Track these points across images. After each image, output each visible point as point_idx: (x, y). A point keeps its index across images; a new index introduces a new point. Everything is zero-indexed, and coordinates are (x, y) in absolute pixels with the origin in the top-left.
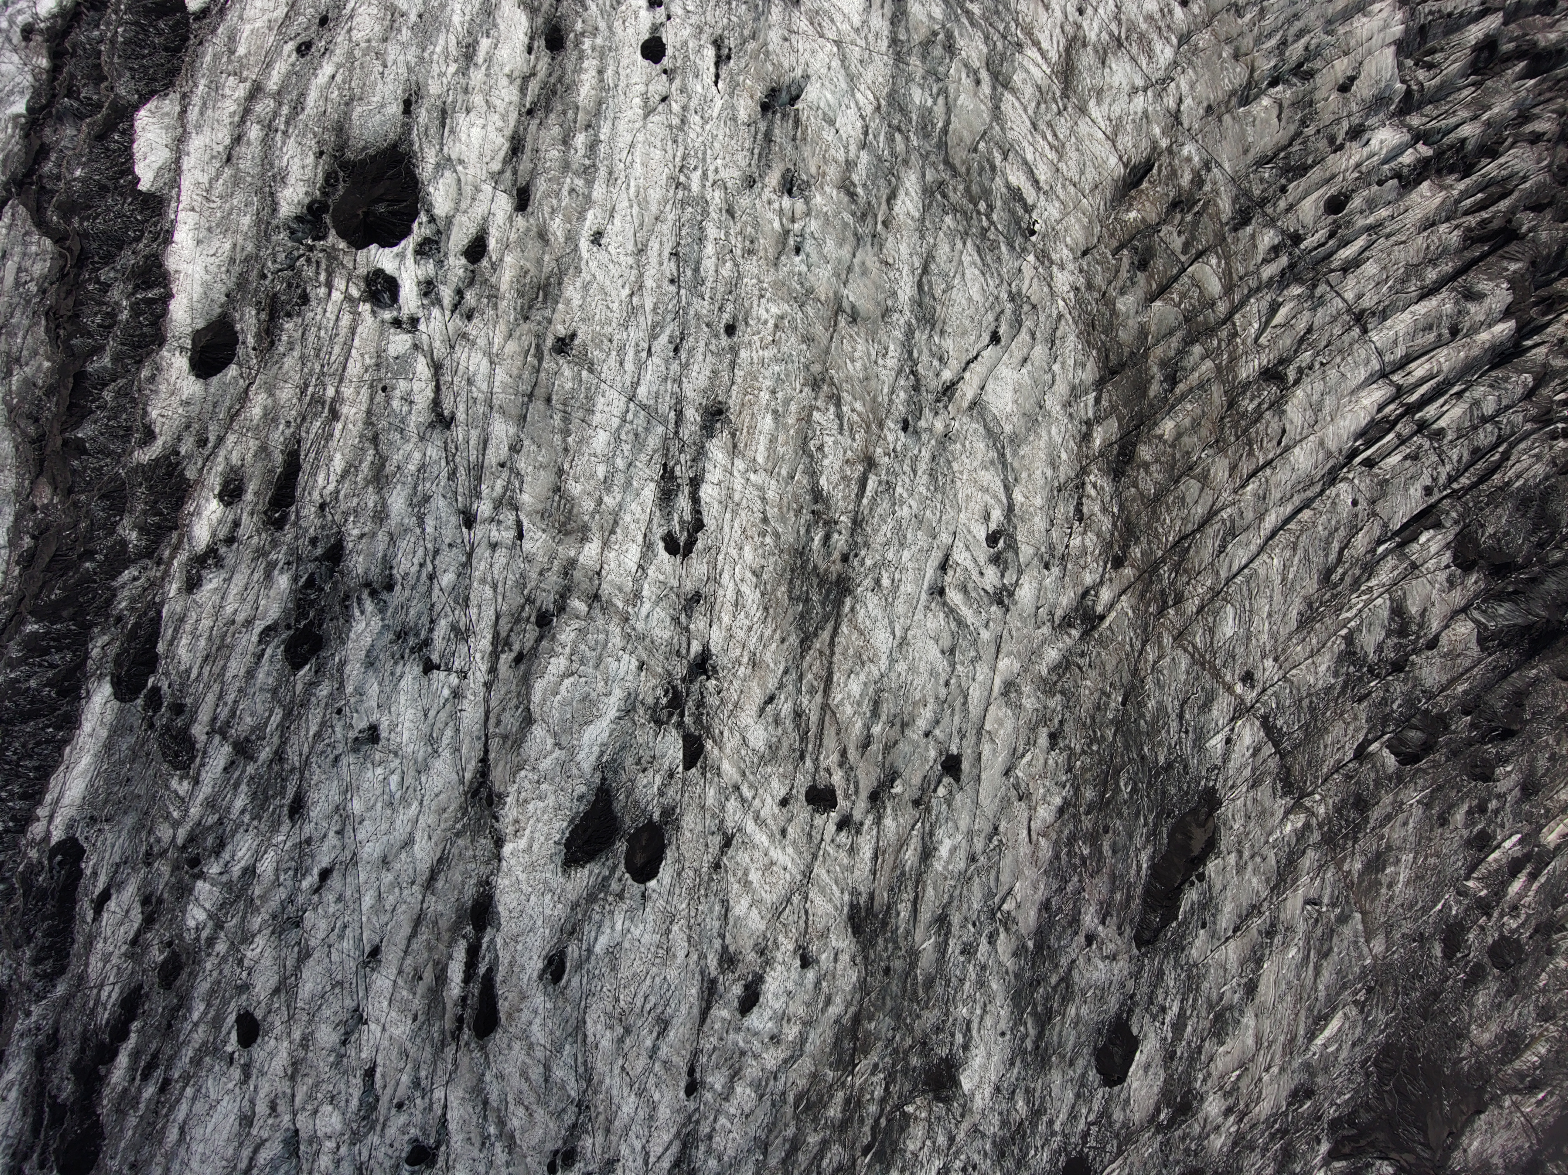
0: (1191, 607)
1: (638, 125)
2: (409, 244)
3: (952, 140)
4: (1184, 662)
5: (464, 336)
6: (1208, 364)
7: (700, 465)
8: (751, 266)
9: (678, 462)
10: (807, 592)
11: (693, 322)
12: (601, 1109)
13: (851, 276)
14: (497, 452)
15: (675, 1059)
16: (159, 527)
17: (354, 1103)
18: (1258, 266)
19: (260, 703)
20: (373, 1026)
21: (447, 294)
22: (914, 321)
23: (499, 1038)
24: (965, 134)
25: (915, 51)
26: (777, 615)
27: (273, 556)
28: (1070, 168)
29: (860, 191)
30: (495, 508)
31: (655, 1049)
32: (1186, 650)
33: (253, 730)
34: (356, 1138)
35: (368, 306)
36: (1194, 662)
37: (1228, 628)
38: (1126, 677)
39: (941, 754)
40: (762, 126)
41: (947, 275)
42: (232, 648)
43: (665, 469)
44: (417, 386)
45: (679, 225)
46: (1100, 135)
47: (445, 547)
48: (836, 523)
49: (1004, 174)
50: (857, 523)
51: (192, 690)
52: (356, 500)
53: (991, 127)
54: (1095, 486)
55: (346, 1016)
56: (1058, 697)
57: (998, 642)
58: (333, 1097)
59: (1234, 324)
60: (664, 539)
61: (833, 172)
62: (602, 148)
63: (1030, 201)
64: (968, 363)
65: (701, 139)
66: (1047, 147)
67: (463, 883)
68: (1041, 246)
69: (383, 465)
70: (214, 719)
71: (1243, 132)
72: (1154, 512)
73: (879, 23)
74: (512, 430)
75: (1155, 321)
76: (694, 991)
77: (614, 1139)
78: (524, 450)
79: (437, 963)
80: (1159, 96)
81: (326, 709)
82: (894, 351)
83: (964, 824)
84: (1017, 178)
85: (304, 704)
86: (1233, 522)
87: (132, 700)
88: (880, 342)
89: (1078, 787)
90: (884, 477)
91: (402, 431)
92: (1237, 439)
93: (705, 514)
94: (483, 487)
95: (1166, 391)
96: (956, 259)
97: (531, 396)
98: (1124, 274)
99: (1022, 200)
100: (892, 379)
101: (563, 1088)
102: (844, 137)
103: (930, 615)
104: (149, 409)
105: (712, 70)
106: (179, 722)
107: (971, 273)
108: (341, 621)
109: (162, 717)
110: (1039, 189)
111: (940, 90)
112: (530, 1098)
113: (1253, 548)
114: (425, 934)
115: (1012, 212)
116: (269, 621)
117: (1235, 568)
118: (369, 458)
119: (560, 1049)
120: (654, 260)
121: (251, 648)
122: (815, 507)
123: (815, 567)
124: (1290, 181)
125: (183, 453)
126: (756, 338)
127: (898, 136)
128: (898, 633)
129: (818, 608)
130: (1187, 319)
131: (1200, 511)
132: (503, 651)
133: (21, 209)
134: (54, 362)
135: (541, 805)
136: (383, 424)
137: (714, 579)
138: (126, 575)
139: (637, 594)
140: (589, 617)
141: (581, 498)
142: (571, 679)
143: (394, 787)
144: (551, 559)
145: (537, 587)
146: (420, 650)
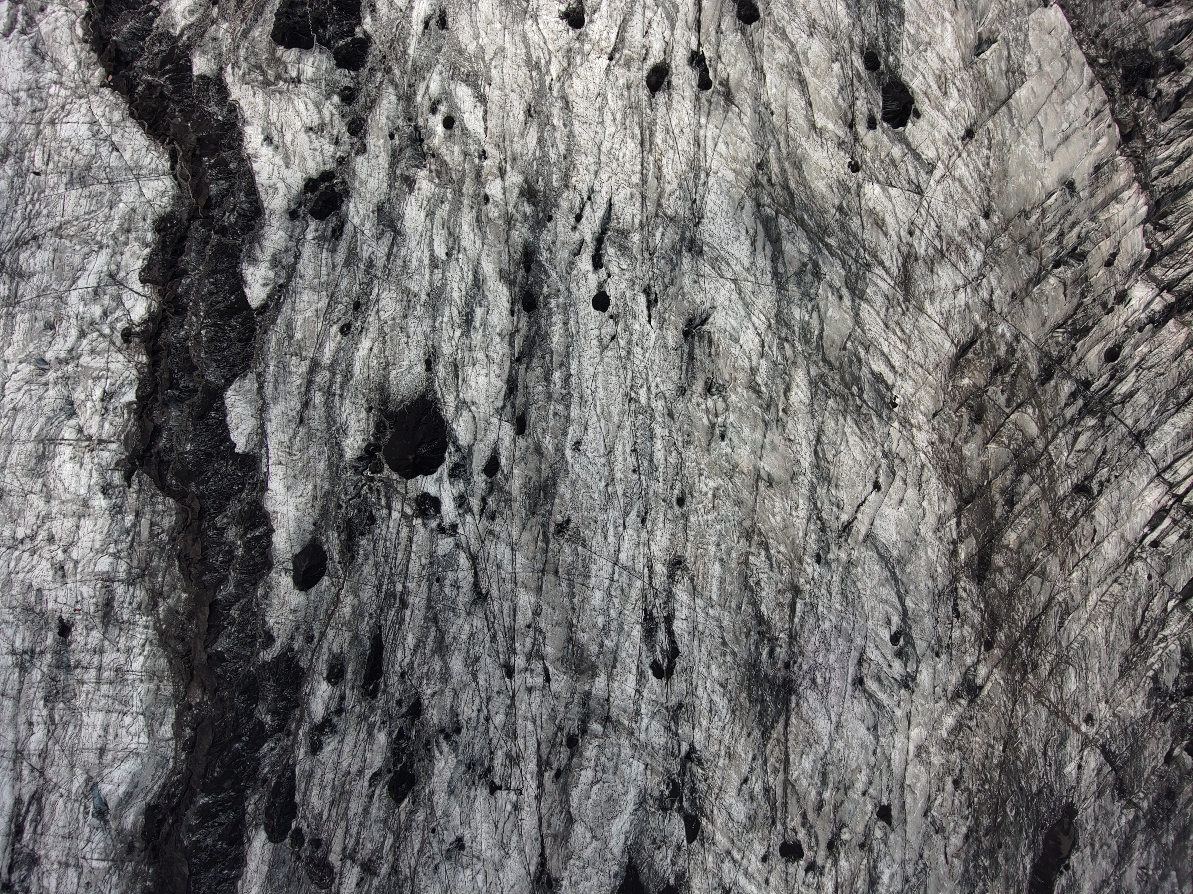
0: (1044, 670)
1: (597, 360)
2: (444, 470)
3: (826, 343)
4: (1044, 713)
5: (491, 532)
6: (1035, 489)
7: (671, 606)
8: (690, 453)
9: (654, 606)
10: (762, 695)
11: (653, 499)
13: (764, 452)
14: (524, 617)
16: (286, 708)
18: (1062, 409)
19: (375, 831)
21: (475, 503)
22: (815, 480)
24: (836, 337)
25: (791, 279)
26: (742, 715)
27: (372, 719)
28: (917, 355)
29: (763, 389)
30: (527, 660)
32: (1044, 705)
33: (374, 852)
35: (419, 520)
36: (1051, 712)
37: (1072, 684)
38: (1004, 731)
39: (876, 806)
40: (686, 349)
41: (835, 444)
42: (350, 793)
43: (646, 613)
44: (461, 574)
45: (634, 430)
46: (936, 327)
47: (494, 694)
48: (777, 639)
49: (868, 364)
50: (793, 637)
51: (325, 828)
52: (426, 667)
53: (854, 330)
54: (965, 590)
56: (957, 752)
57: (909, 716)
59: (1050, 455)
60: (651, 667)
61: (742, 377)
62: (573, 379)
63: (890, 382)
64: (859, 507)
65: (643, 364)
66: (898, 341)
68: (902, 414)
69: (443, 638)
70: (345, 848)
71: (1040, 309)
72: (1010, 604)
73: (763, 262)
74: (533, 599)
75: (993, 460)
78: (543, 613)
80: (975, 290)
81: (424, 830)
82: (803, 504)
83: (898, 855)
84: (879, 366)
85: (408, 828)
86: (1067, 604)
87: (282, 841)
88: (792, 499)
89: (977, 818)
90: (808, 600)
91: (454, 609)
92: (1063, 540)
93: (679, 643)
94: (517, 645)
95: (1007, 512)
96: (840, 431)
97: (543, 571)
98: (966, 428)
99: (884, 382)
100: (804, 526)
102: (747, 350)
103: (855, 702)
104: (267, 619)
105: (646, 312)
106: (319, 853)
107: (853, 440)
108: (426, 761)
109: (306, 851)
110: (896, 372)
111: (813, 307)
113: (1083, 621)
115: (878, 391)
116: (375, 769)
117: (1072, 638)
118: (433, 634)
120: (620, 458)
121: (365, 792)
122: (759, 629)
123: (766, 675)
124: (1077, 341)
125: (296, 649)
126: (700, 506)
127: (786, 345)
128: (834, 718)
129: (772, 706)
130: (1016, 456)
131: (1043, 599)
132: (546, 770)
133: (145, 477)
134: (189, 593)
135: (588, 884)
136: (439, 607)
137: (691, 692)
138: (266, 747)
139: (637, 713)
140: (605, 735)
141: (588, 644)
142: (598, 786)
143: (480, 884)
144: (573, 694)
145: (565, 718)
146: (486, 776)
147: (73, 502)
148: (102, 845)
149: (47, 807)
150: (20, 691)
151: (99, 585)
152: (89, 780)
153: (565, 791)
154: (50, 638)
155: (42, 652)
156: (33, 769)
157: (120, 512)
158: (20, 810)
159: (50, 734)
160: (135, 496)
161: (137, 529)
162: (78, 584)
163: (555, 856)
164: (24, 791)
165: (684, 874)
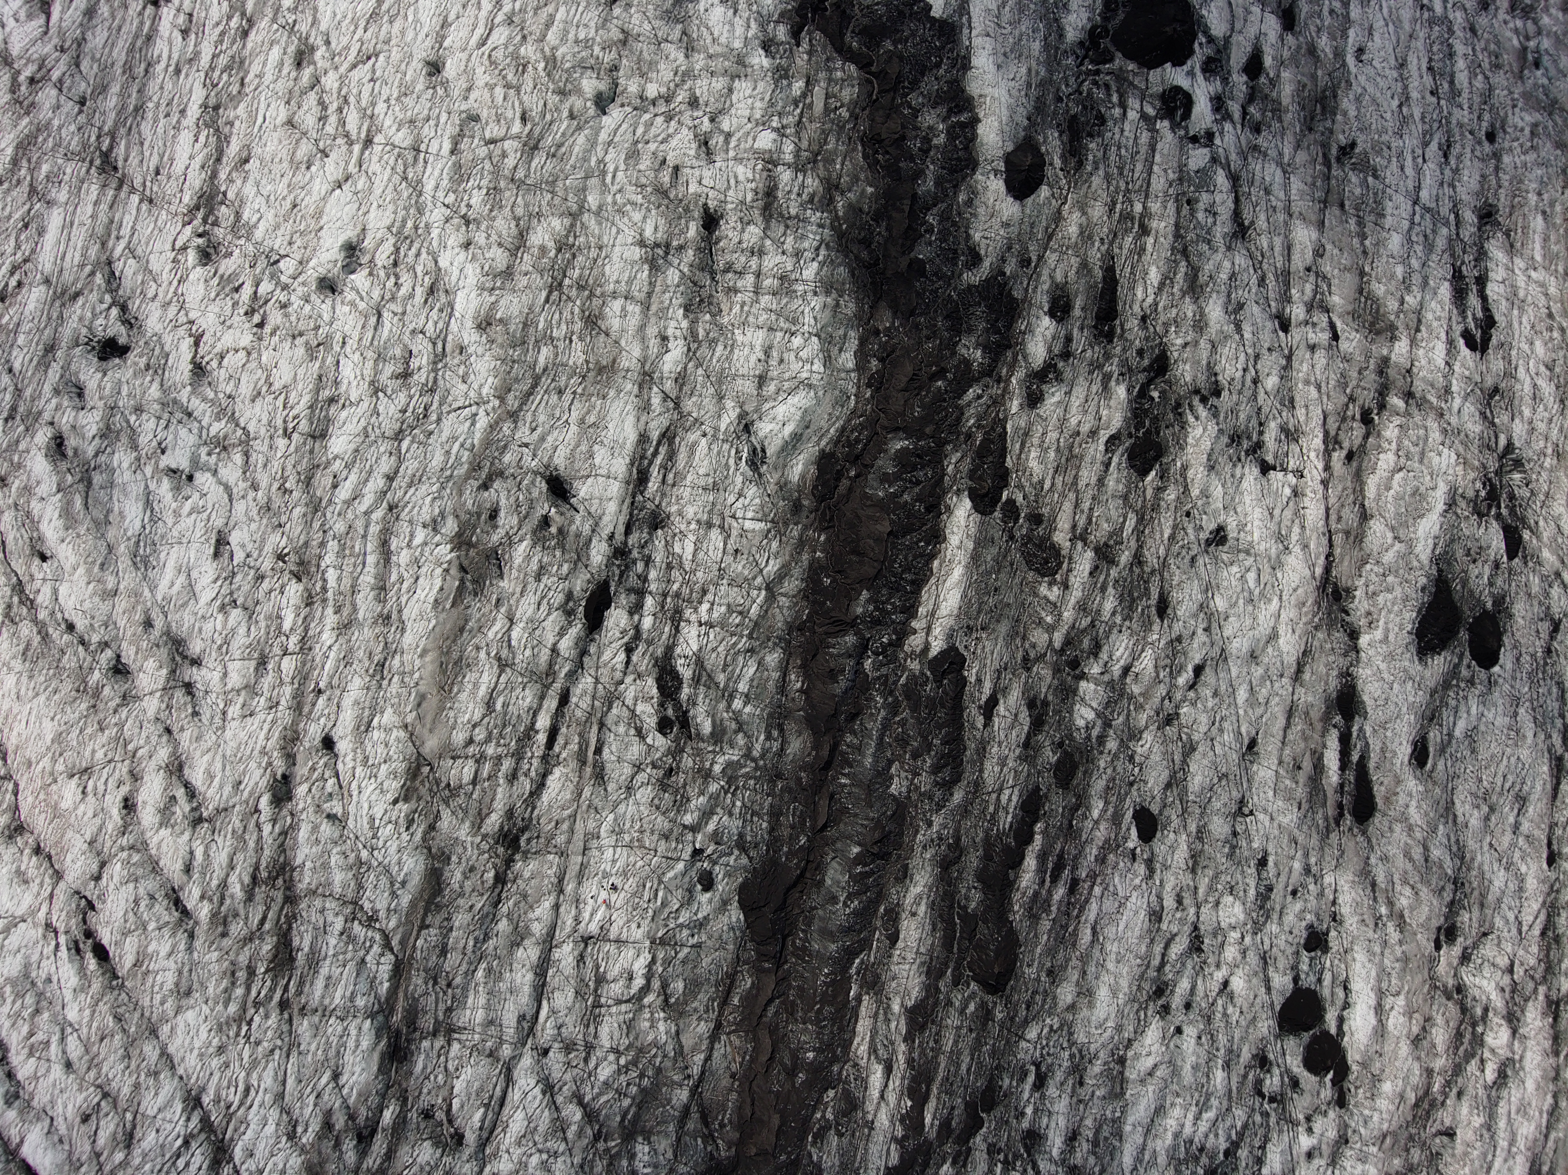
2: (1196, 62)
5: (1255, 148)
7: (1483, 264)
8: (1500, 79)
11: (1456, 130)
12: (1475, 884)
14: (1302, 257)
15: (1536, 833)
16: (998, 345)
17: (1252, 892)
19: (1113, 509)
20: (1261, 816)
21: (1235, 108)
23: (1377, 821)
27: (1107, 368)
30: (1307, 312)
31: (1516, 827)
33: (1111, 535)
34: (1258, 927)
35: (1166, 123)
42: (1081, 458)
43: (1454, 269)
44: (1218, 198)
45: (1430, 43)
47: (1265, 352)
51: (1048, 501)
52: (1174, 311)
55: (1234, 808)
58: (1232, 888)
60: (1463, 336)
67: (1328, 675)
69: (1196, 276)
70: (1074, 526)
74: (1314, 236)
76: (1545, 768)
77: (1488, 912)
78: (1327, 255)
79: (1314, 752)
81: (1175, 513)
85: (1155, 509)
87: (991, 513)
91: (1209, 242)
93: (1494, 311)
94: (1293, 291)
97: (1325, 202)
101: (1441, 867)
104: (972, 232)
106: (1040, 532)
108: (1177, 427)
109: (1022, 528)
112: (1414, 878)
114: (1298, 726)
116: (1112, 431)
118: (1183, 270)
119: (1434, 831)
120: (1415, 74)
121: (1099, 458)
125: (1008, 273)
126: (1516, 144)
132: (1334, 450)
133: (818, 35)
134: (876, 188)
135: (1390, 596)
136: (1191, 236)
137: (1510, 374)
138: (971, 393)
139: (1447, 390)
140: (1408, 414)
141: (1385, 298)
142: (1401, 474)
143: (1252, 584)
144: (1368, 358)
145: (1358, 386)
146: (1255, 452)
147: (725, 57)
148: (757, 501)
149: (682, 449)
150: (649, 295)
151: (760, 167)
152: (742, 416)
153: (1359, 477)
154: (693, 230)
155: (681, 248)
156: (666, 397)
157: (786, 77)
158: (645, 450)
159: (690, 353)
160: (805, 57)
161: (808, 101)
162: (731, 163)
163: (1347, 558)
164: (653, 425)
165: (1503, 597)
